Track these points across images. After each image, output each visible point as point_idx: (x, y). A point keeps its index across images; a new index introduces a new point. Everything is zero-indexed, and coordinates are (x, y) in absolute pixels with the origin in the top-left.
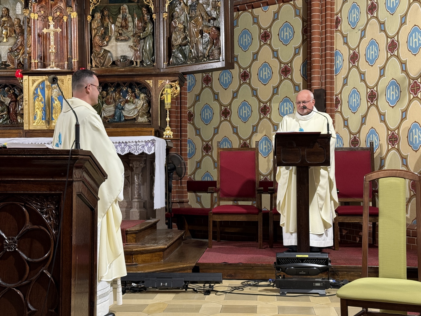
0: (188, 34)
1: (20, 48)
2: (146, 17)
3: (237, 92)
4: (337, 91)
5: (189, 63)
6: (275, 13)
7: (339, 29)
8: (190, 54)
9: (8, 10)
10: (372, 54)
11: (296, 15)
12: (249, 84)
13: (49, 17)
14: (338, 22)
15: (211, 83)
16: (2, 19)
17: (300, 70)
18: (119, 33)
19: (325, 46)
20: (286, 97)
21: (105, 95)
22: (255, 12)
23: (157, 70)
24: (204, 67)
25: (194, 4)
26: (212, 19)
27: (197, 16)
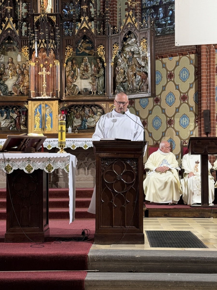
0: (127, 76)
1: (21, 83)
2: (100, 64)
3: (152, 110)
5: (127, 93)
6: (177, 62)
9: (12, 59)
11: (191, 63)
12: (160, 106)
13: (41, 65)
15: (134, 104)
16: (9, 65)
17: (193, 98)
18: (83, 74)
19: (210, 83)
20: (184, 114)
21: (76, 113)
22: (164, 60)
23: (107, 98)
24: (138, 96)
25: (131, 58)
26: (142, 67)
27: (133, 65)
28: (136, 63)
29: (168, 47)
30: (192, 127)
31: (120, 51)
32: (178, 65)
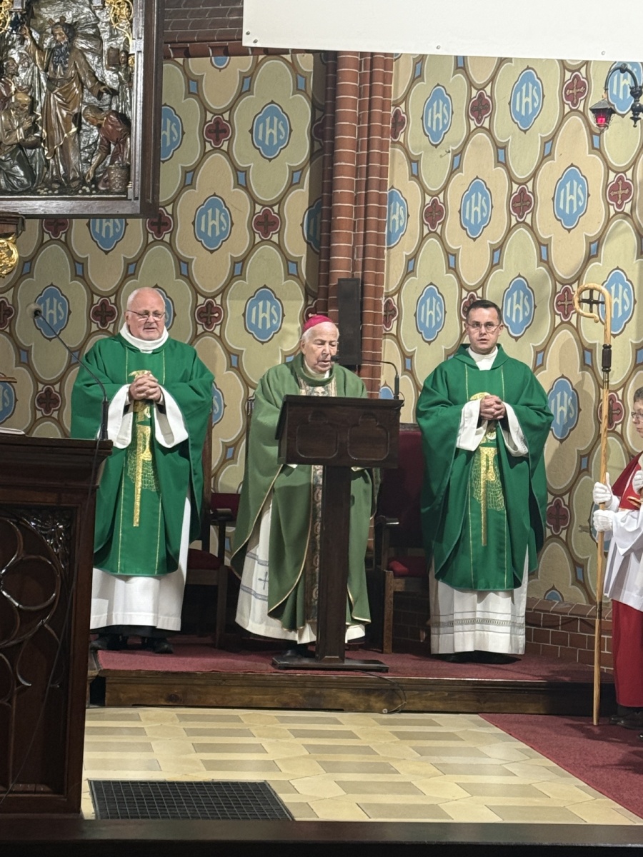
3: (137, 261)
4: (390, 286)
5: (42, 192)
6: (244, 78)
7: (402, 140)
8: (45, 169)
10: (476, 212)
11: (298, 89)
12: (171, 246)
14: (399, 122)
15: (66, 232)
17: (302, 225)
19: (367, 176)
20: (265, 287)
22: (192, 66)
24: (86, 208)
25: (63, 49)
26: (108, 92)
27: (70, 80)
28: (81, 73)
29: (213, 13)
30: (290, 338)
31: (17, 17)
32: (249, 90)
